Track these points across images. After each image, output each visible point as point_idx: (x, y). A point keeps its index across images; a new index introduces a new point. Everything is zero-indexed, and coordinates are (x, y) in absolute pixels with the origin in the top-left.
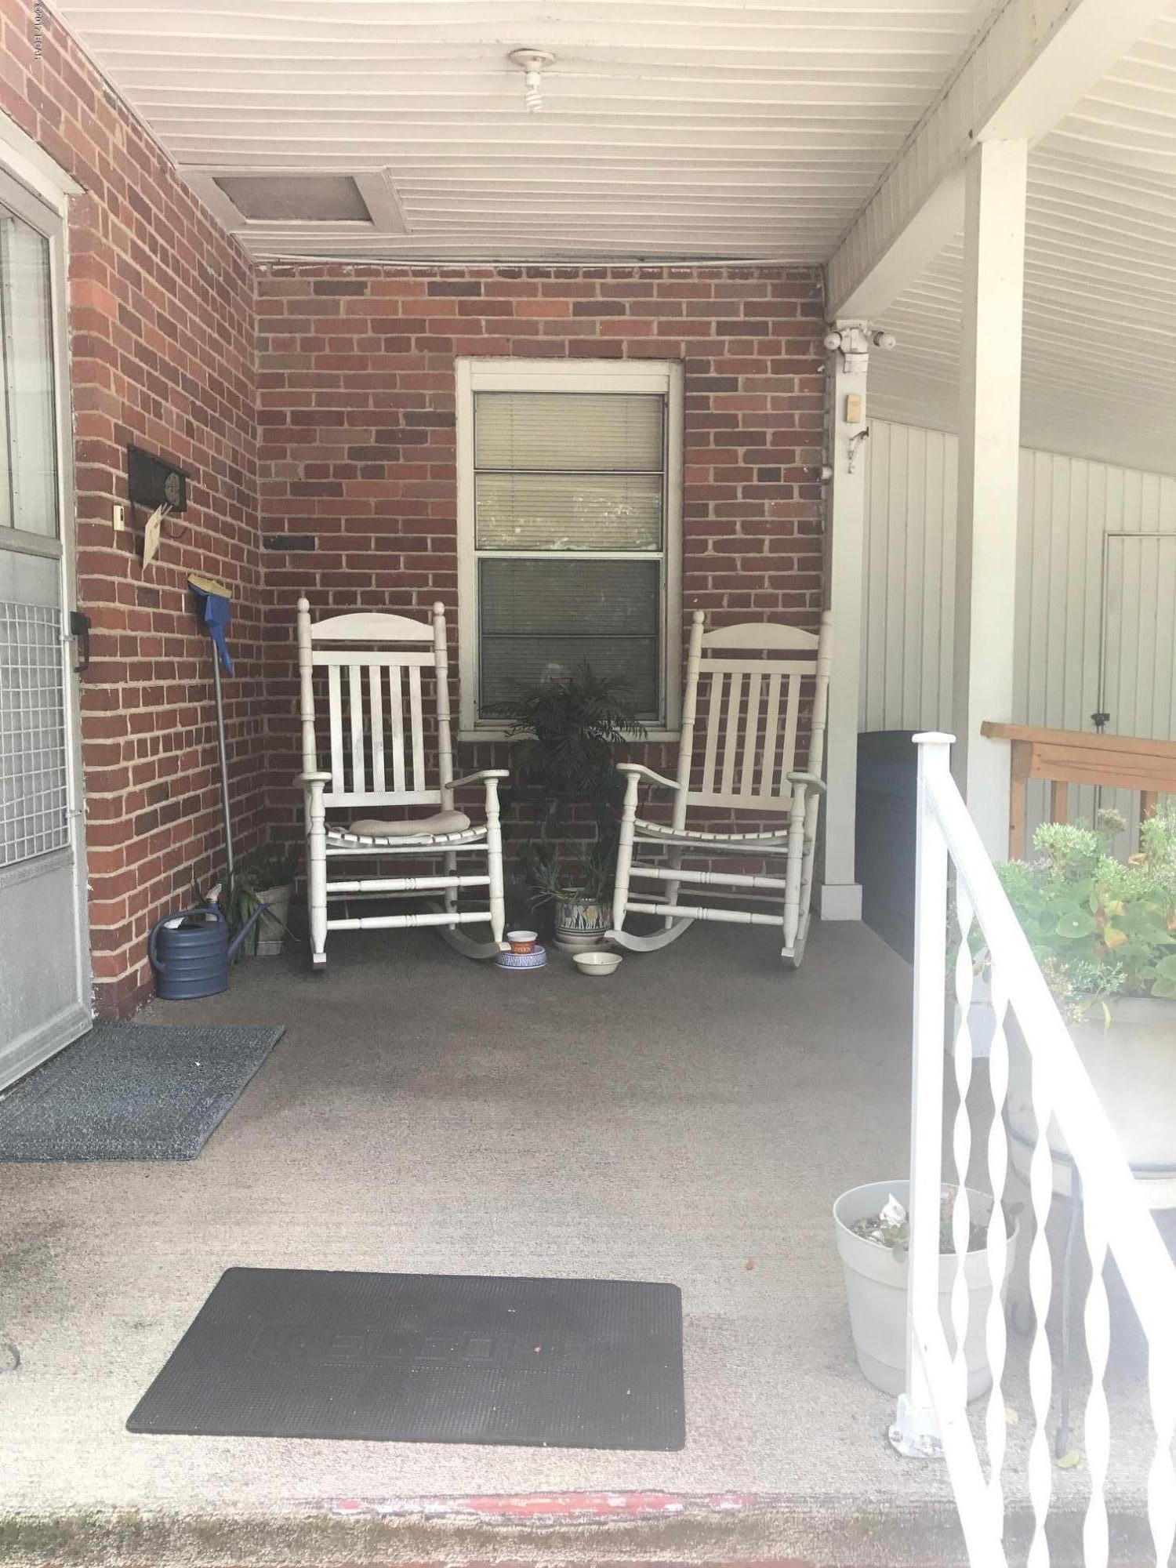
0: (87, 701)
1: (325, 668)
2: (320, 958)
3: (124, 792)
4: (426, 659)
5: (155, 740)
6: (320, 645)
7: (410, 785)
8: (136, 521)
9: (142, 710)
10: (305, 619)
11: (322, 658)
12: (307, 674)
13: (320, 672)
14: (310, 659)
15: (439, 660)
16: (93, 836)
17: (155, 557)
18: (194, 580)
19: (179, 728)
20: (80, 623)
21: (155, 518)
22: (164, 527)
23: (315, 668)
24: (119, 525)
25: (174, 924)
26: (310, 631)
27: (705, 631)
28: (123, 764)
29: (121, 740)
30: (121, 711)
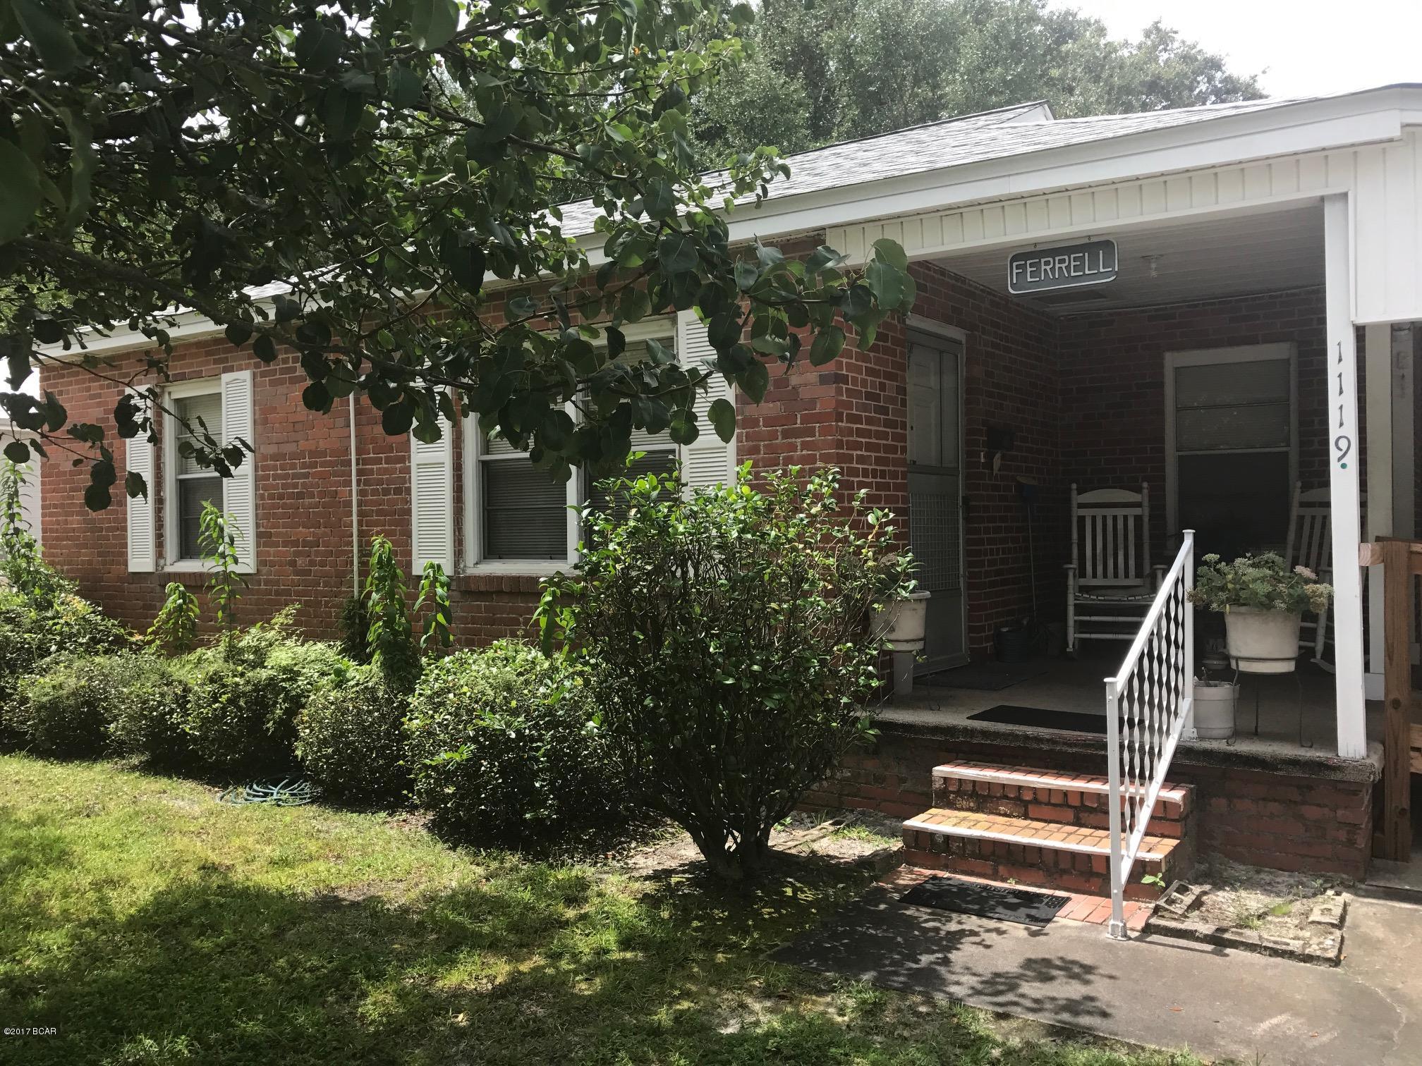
0: (968, 531)
1: (1084, 517)
2: (1070, 649)
3: (983, 570)
4: (1138, 511)
5: (998, 549)
6: (1081, 506)
7: (1127, 576)
8: (990, 457)
9: (992, 536)
10: (1074, 493)
11: (1082, 512)
12: (1075, 520)
13: (1082, 520)
14: (1077, 512)
15: (1145, 512)
16: (970, 586)
17: (999, 470)
18: (1019, 478)
19: (1010, 545)
20: (966, 500)
21: (998, 456)
22: (1003, 458)
23: (1079, 517)
24: (983, 460)
25: (1005, 630)
26: (1077, 499)
27: (1302, 492)
28: (982, 558)
29: (982, 548)
30: (982, 536)
